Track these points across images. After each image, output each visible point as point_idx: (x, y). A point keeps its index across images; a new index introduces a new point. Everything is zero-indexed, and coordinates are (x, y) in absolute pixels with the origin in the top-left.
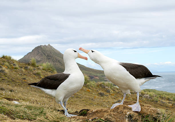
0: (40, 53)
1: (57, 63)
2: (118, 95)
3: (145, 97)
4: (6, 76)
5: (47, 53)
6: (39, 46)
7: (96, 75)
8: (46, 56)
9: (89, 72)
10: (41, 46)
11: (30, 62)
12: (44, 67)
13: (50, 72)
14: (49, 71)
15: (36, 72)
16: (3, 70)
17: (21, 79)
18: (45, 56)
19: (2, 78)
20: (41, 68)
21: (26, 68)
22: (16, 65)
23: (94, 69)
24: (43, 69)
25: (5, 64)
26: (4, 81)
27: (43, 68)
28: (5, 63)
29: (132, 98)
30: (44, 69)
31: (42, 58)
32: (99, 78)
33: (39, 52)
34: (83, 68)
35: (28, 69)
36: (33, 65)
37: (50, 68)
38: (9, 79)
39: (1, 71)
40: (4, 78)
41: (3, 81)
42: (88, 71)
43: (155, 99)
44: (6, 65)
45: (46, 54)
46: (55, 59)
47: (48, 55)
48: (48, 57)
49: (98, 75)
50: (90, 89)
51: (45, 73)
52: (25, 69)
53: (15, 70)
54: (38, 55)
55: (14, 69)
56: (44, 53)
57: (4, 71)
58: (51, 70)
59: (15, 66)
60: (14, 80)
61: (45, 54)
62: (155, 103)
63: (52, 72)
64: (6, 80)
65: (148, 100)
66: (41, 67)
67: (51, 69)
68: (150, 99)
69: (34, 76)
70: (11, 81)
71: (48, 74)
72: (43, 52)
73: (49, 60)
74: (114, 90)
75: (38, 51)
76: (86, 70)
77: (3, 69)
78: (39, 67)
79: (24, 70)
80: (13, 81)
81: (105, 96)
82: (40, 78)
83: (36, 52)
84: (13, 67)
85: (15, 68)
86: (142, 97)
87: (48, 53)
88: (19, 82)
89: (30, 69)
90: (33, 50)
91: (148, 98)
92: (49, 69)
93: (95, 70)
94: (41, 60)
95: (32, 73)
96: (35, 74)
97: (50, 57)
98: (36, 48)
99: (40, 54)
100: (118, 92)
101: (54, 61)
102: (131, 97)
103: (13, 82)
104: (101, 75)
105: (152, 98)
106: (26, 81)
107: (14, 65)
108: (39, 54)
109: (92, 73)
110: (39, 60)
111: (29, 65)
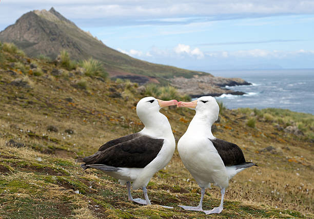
0: (34, 26)
1: (70, 48)
2: (236, 127)
3: (289, 131)
4: (33, 95)
5: (49, 28)
6: (31, 12)
7: (152, 75)
8: (47, 33)
9: (137, 68)
10: (34, 11)
11: (59, 59)
12: (87, 70)
13: (98, 79)
14: (97, 77)
15: (77, 82)
16: (24, 82)
17: (64, 101)
18: (44, 33)
19: (26, 101)
20: (82, 72)
21: (55, 73)
22: (36, 67)
23: (148, 63)
24: (86, 75)
25: (17, 65)
26: (32, 106)
27: (85, 72)
28: (15, 63)
29: (265, 135)
30: (89, 73)
31: (38, 39)
32: (159, 81)
33: (30, 24)
34: (124, 59)
35: (59, 75)
36: (65, 65)
37: (98, 71)
38: (40, 100)
39: (21, 84)
40: (30, 100)
41: (30, 105)
42: (135, 66)
43: (309, 136)
44: (19, 68)
45: (46, 29)
46: (65, 41)
47: (50, 32)
48: (52, 36)
49: (157, 75)
50: (184, 117)
51: (91, 82)
52: (54, 75)
53: (36, 77)
54: (29, 32)
55: (33, 75)
56: (43, 26)
57: (27, 84)
58: (100, 76)
59: (35, 69)
60: (51, 102)
61: (43, 29)
62: (310, 145)
63: (103, 79)
64: (35, 103)
65: (296, 137)
66: (82, 70)
67: (101, 74)
68: (300, 136)
69: (75, 90)
70: (46, 106)
71: (97, 85)
72: (39, 24)
73: (54, 42)
74: (226, 117)
75: (29, 22)
76: (132, 65)
77: (24, 80)
78: (77, 70)
79: (52, 77)
80: (50, 105)
81: (218, 132)
82: (86, 94)
83: (25, 24)
84: (31, 71)
85: (36, 74)
86: (284, 132)
87: (50, 26)
88: (62, 109)
89: (63, 76)
90: (18, 21)
91: (295, 133)
92: (97, 74)
93: (150, 63)
94: (36, 42)
95: (69, 85)
96: (75, 86)
97: (55, 36)
98: (24, 15)
99: (33, 29)
100: (235, 122)
101: (63, 44)
102: (262, 132)
103: (50, 109)
104: (164, 74)
105: (303, 134)
106: (74, 105)
107: (32, 67)
108: (31, 30)
109: (144, 70)
110: (32, 41)
111: (56, 65)
